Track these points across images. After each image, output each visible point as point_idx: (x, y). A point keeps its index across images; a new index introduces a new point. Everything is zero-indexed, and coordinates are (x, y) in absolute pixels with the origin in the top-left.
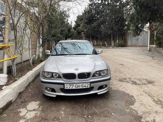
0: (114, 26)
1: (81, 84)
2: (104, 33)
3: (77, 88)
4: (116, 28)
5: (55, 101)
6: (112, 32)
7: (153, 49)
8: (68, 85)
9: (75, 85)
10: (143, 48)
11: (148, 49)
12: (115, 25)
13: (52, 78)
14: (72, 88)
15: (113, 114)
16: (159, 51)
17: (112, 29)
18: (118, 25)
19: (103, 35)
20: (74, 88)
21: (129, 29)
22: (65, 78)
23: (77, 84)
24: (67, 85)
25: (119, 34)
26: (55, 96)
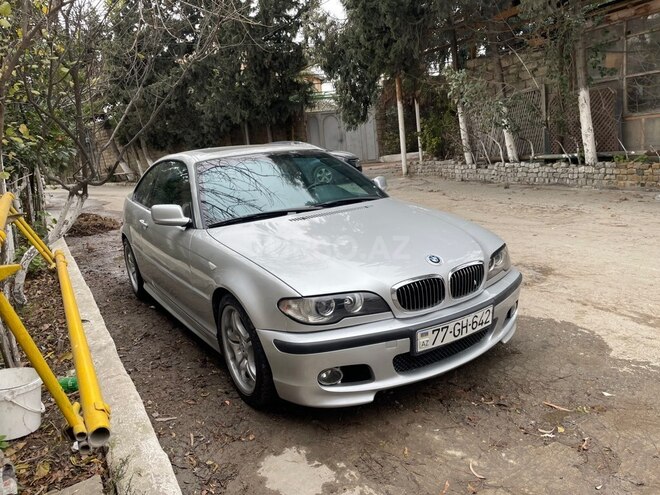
0: (253, 90)
1: (470, 318)
2: (214, 120)
3: (460, 337)
4: (263, 97)
5: (357, 424)
6: (246, 114)
7: (420, 167)
8: (430, 331)
9: (451, 325)
10: (373, 168)
11: (404, 170)
12: (256, 87)
13: (346, 321)
14: (444, 343)
15: (606, 394)
16: (444, 170)
17: (248, 103)
18: (268, 85)
19: (209, 126)
20: (450, 339)
21: (307, 103)
22: (404, 306)
23: (460, 322)
24: (427, 334)
25: (274, 119)
26: (370, 398)
